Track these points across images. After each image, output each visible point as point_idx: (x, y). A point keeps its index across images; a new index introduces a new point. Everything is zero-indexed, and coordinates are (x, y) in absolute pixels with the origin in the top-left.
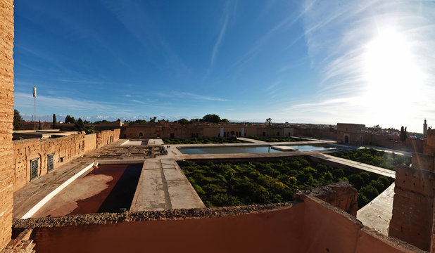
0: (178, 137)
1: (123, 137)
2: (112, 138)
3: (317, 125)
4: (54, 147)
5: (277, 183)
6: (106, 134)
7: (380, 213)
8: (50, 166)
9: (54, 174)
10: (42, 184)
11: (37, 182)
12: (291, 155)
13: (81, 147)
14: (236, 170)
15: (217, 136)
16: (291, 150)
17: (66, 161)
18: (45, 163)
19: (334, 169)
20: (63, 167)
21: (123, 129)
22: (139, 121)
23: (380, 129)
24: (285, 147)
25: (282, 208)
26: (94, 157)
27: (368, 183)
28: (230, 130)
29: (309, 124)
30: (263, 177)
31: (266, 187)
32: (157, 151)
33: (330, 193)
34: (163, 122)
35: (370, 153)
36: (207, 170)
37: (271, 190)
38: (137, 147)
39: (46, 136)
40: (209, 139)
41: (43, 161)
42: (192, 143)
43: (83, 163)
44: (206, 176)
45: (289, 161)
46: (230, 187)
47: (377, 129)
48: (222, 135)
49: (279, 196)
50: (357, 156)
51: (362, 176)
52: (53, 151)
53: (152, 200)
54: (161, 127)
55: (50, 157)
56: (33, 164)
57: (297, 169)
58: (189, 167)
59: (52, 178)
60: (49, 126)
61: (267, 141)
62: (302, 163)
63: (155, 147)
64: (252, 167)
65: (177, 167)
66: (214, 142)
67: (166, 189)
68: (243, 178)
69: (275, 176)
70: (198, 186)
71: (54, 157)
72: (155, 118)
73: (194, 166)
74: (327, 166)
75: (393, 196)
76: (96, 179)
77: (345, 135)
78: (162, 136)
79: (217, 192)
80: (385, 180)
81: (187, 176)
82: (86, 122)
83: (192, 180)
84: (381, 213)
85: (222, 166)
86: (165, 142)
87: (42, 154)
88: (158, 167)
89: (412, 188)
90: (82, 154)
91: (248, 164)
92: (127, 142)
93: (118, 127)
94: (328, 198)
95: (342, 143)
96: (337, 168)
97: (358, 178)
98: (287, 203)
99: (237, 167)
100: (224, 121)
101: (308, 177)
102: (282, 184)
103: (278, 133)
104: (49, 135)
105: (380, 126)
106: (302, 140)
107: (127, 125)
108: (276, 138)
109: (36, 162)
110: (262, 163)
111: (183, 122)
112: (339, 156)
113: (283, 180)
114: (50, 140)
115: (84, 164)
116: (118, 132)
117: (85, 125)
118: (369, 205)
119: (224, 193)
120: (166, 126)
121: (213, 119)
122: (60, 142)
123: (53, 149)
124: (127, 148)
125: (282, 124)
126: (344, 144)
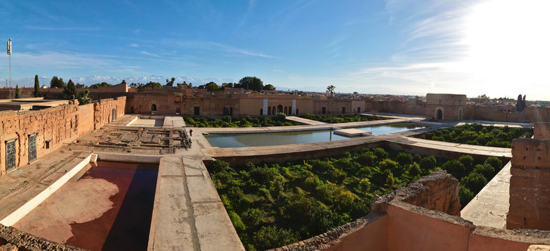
0: (205, 113)
1: (130, 110)
2: (114, 112)
3: (397, 97)
4: (36, 123)
5: (343, 193)
6: (107, 105)
7: (491, 208)
8: (32, 154)
9: (38, 166)
10: (22, 180)
11: (14, 175)
12: (362, 142)
13: (74, 125)
14: (286, 177)
15: (259, 113)
16: (361, 135)
17: (54, 147)
18: (25, 148)
19: (423, 157)
20: (49, 157)
21: (130, 97)
22: (151, 85)
23: (488, 99)
24: (352, 129)
25: (353, 230)
26: (91, 145)
27: (471, 170)
28: (276, 103)
29: (387, 96)
30: (324, 186)
31: (327, 203)
32: (177, 139)
33: (421, 191)
34: (185, 87)
35: (472, 130)
36: (246, 179)
37: (335, 206)
38: (150, 131)
39: (26, 107)
40: (248, 119)
41: (22, 143)
42: (224, 126)
43: (76, 154)
44: (246, 193)
45: (359, 153)
46: (278, 212)
47: (483, 99)
48: (265, 112)
49: (346, 216)
50: (454, 136)
51: (462, 161)
52: (35, 129)
53: (175, 244)
54: (181, 94)
55: (31, 139)
56: (9, 147)
57: (370, 165)
58: (221, 174)
59: (36, 173)
60: (30, 93)
61: (328, 122)
62: (378, 154)
63: (174, 131)
64: (308, 169)
65: (205, 172)
66: (255, 124)
67: (192, 220)
68: (295, 191)
69: (339, 181)
70: (235, 215)
71: (37, 139)
72: (173, 79)
73: (228, 171)
74: (413, 155)
75: (508, 180)
76: (95, 187)
77: (437, 108)
78: (182, 112)
79: (262, 224)
80: (497, 162)
81: (220, 192)
82: (79, 86)
83: (227, 202)
84: (493, 207)
85: (266, 170)
86: (188, 123)
87: (21, 133)
88: (179, 172)
89: (537, 163)
90: (74, 138)
91: (302, 164)
92: (135, 121)
93: (123, 94)
94: (419, 199)
95: (433, 120)
96: (426, 156)
97: (457, 165)
98: (359, 220)
99: (287, 170)
100: (269, 87)
101: (386, 175)
102: (350, 194)
103: (344, 109)
104: (30, 106)
105: (487, 96)
106: (376, 119)
107: (134, 91)
108: (340, 116)
109: (14, 145)
110: (322, 159)
111: (211, 87)
112: (428, 137)
113: (351, 187)
114: (32, 112)
115: (78, 156)
116: (122, 101)
117: (78, 91)
118: (474, 201)
119: (271, 224)
120: (189, 93)
121: (252, 84)
122: (44, 117)
123: (35, 127)
124: (135, 130)
125: (348, 95)
126: (437, 121)
